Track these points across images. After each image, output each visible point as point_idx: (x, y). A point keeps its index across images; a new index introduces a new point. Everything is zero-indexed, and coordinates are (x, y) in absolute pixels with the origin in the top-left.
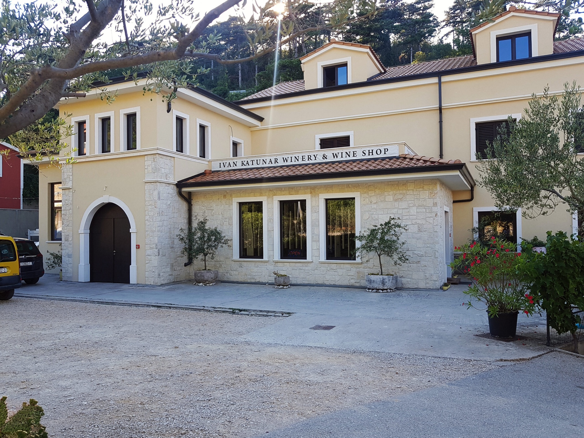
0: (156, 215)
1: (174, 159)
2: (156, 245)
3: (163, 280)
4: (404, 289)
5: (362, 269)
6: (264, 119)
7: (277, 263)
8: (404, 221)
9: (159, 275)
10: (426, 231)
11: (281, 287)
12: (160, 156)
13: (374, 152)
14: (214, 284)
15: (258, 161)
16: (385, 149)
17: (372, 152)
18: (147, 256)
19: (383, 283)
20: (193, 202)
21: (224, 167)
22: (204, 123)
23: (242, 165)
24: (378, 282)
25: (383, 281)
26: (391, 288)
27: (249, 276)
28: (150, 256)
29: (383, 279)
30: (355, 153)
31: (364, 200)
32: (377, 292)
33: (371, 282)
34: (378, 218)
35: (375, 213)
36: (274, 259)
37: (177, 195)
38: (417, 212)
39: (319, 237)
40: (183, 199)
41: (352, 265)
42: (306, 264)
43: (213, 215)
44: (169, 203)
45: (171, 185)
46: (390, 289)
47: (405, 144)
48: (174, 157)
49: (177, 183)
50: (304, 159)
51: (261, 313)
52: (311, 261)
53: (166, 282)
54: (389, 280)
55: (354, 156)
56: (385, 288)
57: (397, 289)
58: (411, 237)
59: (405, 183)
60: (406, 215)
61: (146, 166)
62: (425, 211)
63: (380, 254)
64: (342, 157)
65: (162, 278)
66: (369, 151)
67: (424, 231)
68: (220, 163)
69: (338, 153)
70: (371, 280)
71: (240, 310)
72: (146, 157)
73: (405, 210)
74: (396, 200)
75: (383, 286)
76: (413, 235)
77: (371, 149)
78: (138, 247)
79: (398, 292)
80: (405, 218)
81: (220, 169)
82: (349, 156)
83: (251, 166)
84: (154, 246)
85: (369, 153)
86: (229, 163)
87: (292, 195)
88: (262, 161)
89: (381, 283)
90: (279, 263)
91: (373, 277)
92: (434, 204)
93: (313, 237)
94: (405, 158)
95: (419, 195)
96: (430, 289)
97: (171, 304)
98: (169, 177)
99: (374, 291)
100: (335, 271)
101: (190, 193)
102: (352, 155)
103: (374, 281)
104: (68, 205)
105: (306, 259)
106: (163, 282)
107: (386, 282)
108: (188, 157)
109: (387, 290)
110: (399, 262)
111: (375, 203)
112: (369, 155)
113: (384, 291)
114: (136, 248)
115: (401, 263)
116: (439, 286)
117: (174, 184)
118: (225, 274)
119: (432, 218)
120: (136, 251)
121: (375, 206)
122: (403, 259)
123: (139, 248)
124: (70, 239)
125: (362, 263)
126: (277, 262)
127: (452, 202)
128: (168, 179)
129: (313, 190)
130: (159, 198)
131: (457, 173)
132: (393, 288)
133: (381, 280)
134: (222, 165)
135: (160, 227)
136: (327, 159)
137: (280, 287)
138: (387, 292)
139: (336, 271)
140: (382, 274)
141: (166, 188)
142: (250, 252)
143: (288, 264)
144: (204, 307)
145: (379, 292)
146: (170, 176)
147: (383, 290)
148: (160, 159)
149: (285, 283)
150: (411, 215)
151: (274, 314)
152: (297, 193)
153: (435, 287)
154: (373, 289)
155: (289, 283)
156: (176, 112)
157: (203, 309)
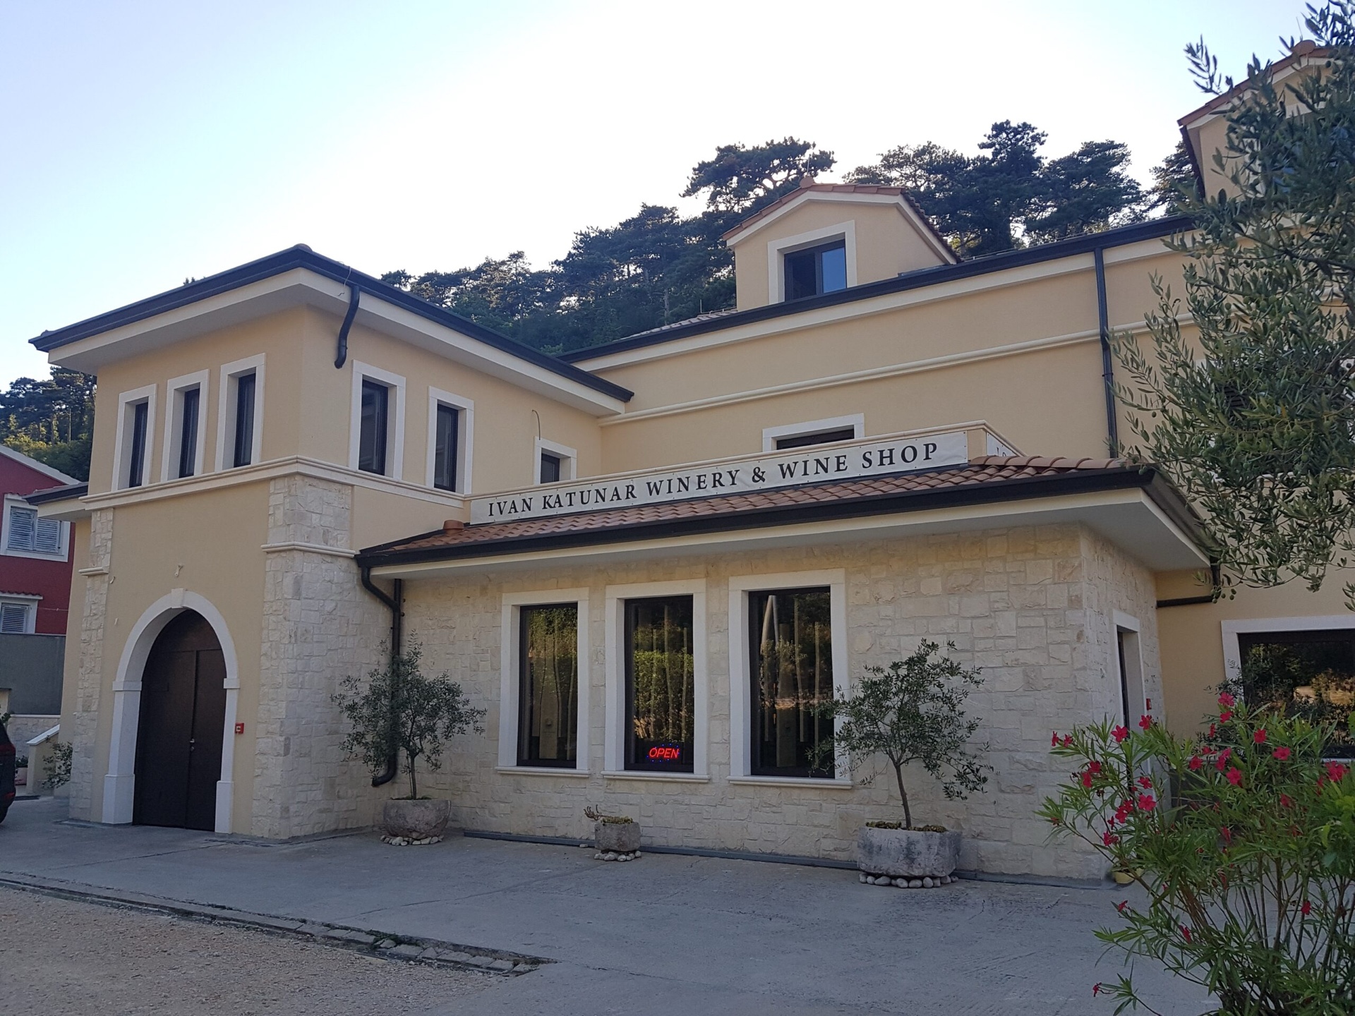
0: (286, 641)
1: (352, 490)
2: (282, 724)
3: (299, 825)
4: (985, 877)
5: (854, 806)
6: (632, 394)
7: (612, 783)
8: (979, 654)
9: (286, 810)
10: (1050, 687)
11: (611, 855)
12: (306, 480)
13: (897, 456)
14: (435, 839)
15: (586, 494)
16: (927, 446)
17: (891, 457)
18: (258, 757)
19: (909, 855)
20: (407, 608)
21: (501, 513)
22: (452, 399)
23: (545, 508)
24: (892, 853)
25: (908, 849)
26: (936, 873)
27: (540, 819)
28: (265, 754)
29: (910, 843)
30: (842, 460)
31: (857, 593)
32: (890, 885)
33: (870, 852)
34: (899, 646)
35: (888, 632)
36: (604, 770)
37: (358, 588)
38: (1018, 627)
39: (729, 705)
40: (378, 600)
41: (825, 792)
42: (693, 786)
43: (453, 643)
44: (330, 606)
45: (340, 559)
46: (933, 878)
47: (987, 429)
48: (352, 486)
49: (359, 553)
50: (702, 485)
51: (454, 956)
52: (707, 777)
53: (307, 830)
54: (929, 847)
55: (838, 470)
56: (916, 873)
57: (960, 874)
58: (1003, 707)
59: (977, 537)
60: (984, 638)
61: (272, 508)
62: (1043, 624)
63: (899, 760)
64: (805, 474)
65: (296, 821)
66: (881, 452)
67: (1046, 688)
68: (491, 505)
69: (796, 463)
70: (871, 846)
71: (398, 941)
72: (272, 483)
73: (980, 621)
74: (951, 592)
75: (910, 866)
76: (1011, 699)
77: (886, 447)
78: (240, 729)
79: (960, 886)
80: (981, 645)
81: (490, 520)
82: (826, 470)
83: (566, 510)
84: (276, 727)
85: (882, 458)
86: (513, 502)
87: (655, 581)
88: (593, 493)
89: (902, 857)
90: (617, 782)
91: (878, 836)
92: (1070, 601)
93: (713, 704)
94: (984, 467)
95: (1024, 574)
96: (1071, 878)
97: (223, 908)
98: (336, 538)
99: (882, 880)
100: (774, 809)
101: (398, 584)
102: (832, 466)
103: (880, 848)
104: (96, 617)
105: (692, 771)
106: (297, 832)
107: (919, 853)
108: (398, 485)
109: (921, 878)
110: (958, 787)
111: (889, 602)
112: (882, 464)
113: (913, 883)
114: (236, 732)
115: (965, 793)
116: (1099, 870)
117: (351, 558)
118: (478, 810)
119: (1066, 646)
120: (236, 740)
121: (888, 611)
122: (972, 778)
123: (242, 732)
124: (94, 707)
125: (853, 788)
126: (613, 779)
127: (1155, 604)
128: (331, 542)
129: (713, 565)
130: (297, 593)
131: (1137, 497)
132: (944, 874)
133: (904, 845)
134: (496, 508)
135: (296, 675)
136: (764, 480)
137: (606, 858)
138: (923, 886)
139: (779, 810)
140: (908, 827)
141: (324, 566)
142: (549, 748)
143: (642, 785)
144: (304, 921)
145: (897, 886)
146: (339, 537)
147: (909, 879)
148: (308, 489)
149: (624, 845)
150: (1001, 638)
151: (490, 959)
152: (669, 576)
153: (1085, 875)
154: (877, 876)
155: (637, 846)
156: (362, 366)
157: (295, 931)
